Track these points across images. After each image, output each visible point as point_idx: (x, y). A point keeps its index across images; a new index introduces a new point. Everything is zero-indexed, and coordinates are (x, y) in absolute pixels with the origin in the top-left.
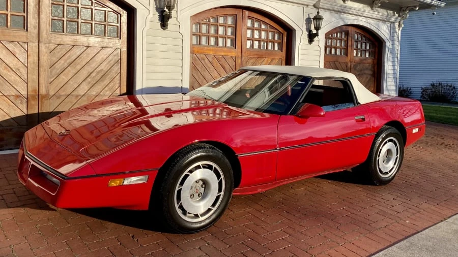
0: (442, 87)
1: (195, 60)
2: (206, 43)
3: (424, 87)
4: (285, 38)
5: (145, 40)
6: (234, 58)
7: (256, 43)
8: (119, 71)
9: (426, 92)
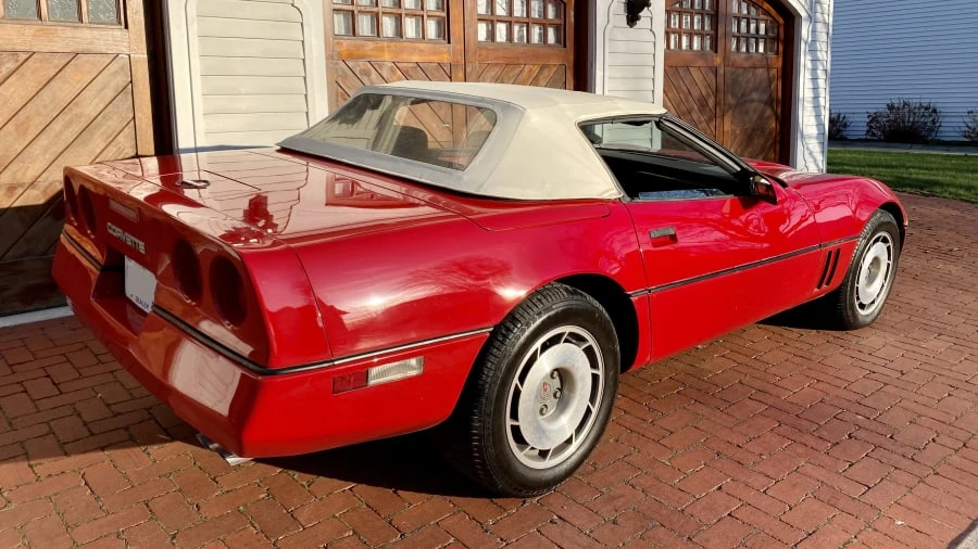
0: (909, 112)
1: (345, 76)
2: (372, 32)
3: (872, 111)
4: (572, 13)
5: (194, 28)
6: (447, 70)
7: (501, 29)
8: (131, 116)
9: (878, 122)
